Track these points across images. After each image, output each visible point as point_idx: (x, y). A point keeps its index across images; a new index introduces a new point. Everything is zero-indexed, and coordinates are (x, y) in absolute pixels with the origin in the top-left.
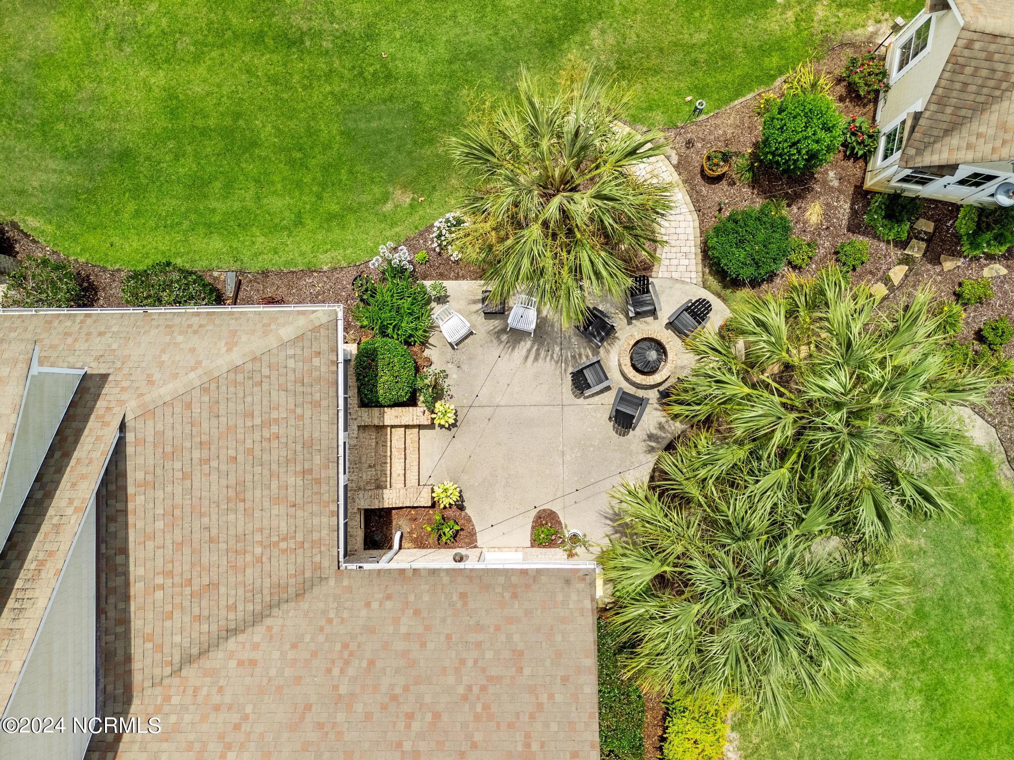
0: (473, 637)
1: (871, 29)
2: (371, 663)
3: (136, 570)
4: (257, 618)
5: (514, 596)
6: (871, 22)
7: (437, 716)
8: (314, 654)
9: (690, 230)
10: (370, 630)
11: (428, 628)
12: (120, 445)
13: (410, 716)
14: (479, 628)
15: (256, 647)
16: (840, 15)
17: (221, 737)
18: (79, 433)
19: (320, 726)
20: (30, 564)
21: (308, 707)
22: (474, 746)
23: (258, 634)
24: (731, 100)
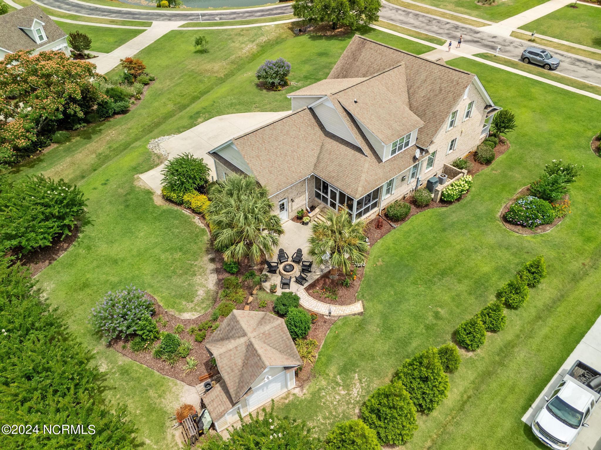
0: (281, 172)
1: (304, 391)
2: (294, 159)
3: (343, 146)
4: (318, 157)
5: (279, 184)
6: (307, 393)
7: (277, 156)
8: (304, 156)
9: (305, 304)
10: (298, 165)
11: (289, 170)
12: (363, 154)
13: (281, 154)
14: (281, 175)
15: (314, 153)
16: (317, 387)
17: (307, 138)
18: (371, 151)
19: (294, 146)
20: (354, 127)
21: (298, 148)
22: (268, 154)
23: (316, 155)
24: (325, 341)
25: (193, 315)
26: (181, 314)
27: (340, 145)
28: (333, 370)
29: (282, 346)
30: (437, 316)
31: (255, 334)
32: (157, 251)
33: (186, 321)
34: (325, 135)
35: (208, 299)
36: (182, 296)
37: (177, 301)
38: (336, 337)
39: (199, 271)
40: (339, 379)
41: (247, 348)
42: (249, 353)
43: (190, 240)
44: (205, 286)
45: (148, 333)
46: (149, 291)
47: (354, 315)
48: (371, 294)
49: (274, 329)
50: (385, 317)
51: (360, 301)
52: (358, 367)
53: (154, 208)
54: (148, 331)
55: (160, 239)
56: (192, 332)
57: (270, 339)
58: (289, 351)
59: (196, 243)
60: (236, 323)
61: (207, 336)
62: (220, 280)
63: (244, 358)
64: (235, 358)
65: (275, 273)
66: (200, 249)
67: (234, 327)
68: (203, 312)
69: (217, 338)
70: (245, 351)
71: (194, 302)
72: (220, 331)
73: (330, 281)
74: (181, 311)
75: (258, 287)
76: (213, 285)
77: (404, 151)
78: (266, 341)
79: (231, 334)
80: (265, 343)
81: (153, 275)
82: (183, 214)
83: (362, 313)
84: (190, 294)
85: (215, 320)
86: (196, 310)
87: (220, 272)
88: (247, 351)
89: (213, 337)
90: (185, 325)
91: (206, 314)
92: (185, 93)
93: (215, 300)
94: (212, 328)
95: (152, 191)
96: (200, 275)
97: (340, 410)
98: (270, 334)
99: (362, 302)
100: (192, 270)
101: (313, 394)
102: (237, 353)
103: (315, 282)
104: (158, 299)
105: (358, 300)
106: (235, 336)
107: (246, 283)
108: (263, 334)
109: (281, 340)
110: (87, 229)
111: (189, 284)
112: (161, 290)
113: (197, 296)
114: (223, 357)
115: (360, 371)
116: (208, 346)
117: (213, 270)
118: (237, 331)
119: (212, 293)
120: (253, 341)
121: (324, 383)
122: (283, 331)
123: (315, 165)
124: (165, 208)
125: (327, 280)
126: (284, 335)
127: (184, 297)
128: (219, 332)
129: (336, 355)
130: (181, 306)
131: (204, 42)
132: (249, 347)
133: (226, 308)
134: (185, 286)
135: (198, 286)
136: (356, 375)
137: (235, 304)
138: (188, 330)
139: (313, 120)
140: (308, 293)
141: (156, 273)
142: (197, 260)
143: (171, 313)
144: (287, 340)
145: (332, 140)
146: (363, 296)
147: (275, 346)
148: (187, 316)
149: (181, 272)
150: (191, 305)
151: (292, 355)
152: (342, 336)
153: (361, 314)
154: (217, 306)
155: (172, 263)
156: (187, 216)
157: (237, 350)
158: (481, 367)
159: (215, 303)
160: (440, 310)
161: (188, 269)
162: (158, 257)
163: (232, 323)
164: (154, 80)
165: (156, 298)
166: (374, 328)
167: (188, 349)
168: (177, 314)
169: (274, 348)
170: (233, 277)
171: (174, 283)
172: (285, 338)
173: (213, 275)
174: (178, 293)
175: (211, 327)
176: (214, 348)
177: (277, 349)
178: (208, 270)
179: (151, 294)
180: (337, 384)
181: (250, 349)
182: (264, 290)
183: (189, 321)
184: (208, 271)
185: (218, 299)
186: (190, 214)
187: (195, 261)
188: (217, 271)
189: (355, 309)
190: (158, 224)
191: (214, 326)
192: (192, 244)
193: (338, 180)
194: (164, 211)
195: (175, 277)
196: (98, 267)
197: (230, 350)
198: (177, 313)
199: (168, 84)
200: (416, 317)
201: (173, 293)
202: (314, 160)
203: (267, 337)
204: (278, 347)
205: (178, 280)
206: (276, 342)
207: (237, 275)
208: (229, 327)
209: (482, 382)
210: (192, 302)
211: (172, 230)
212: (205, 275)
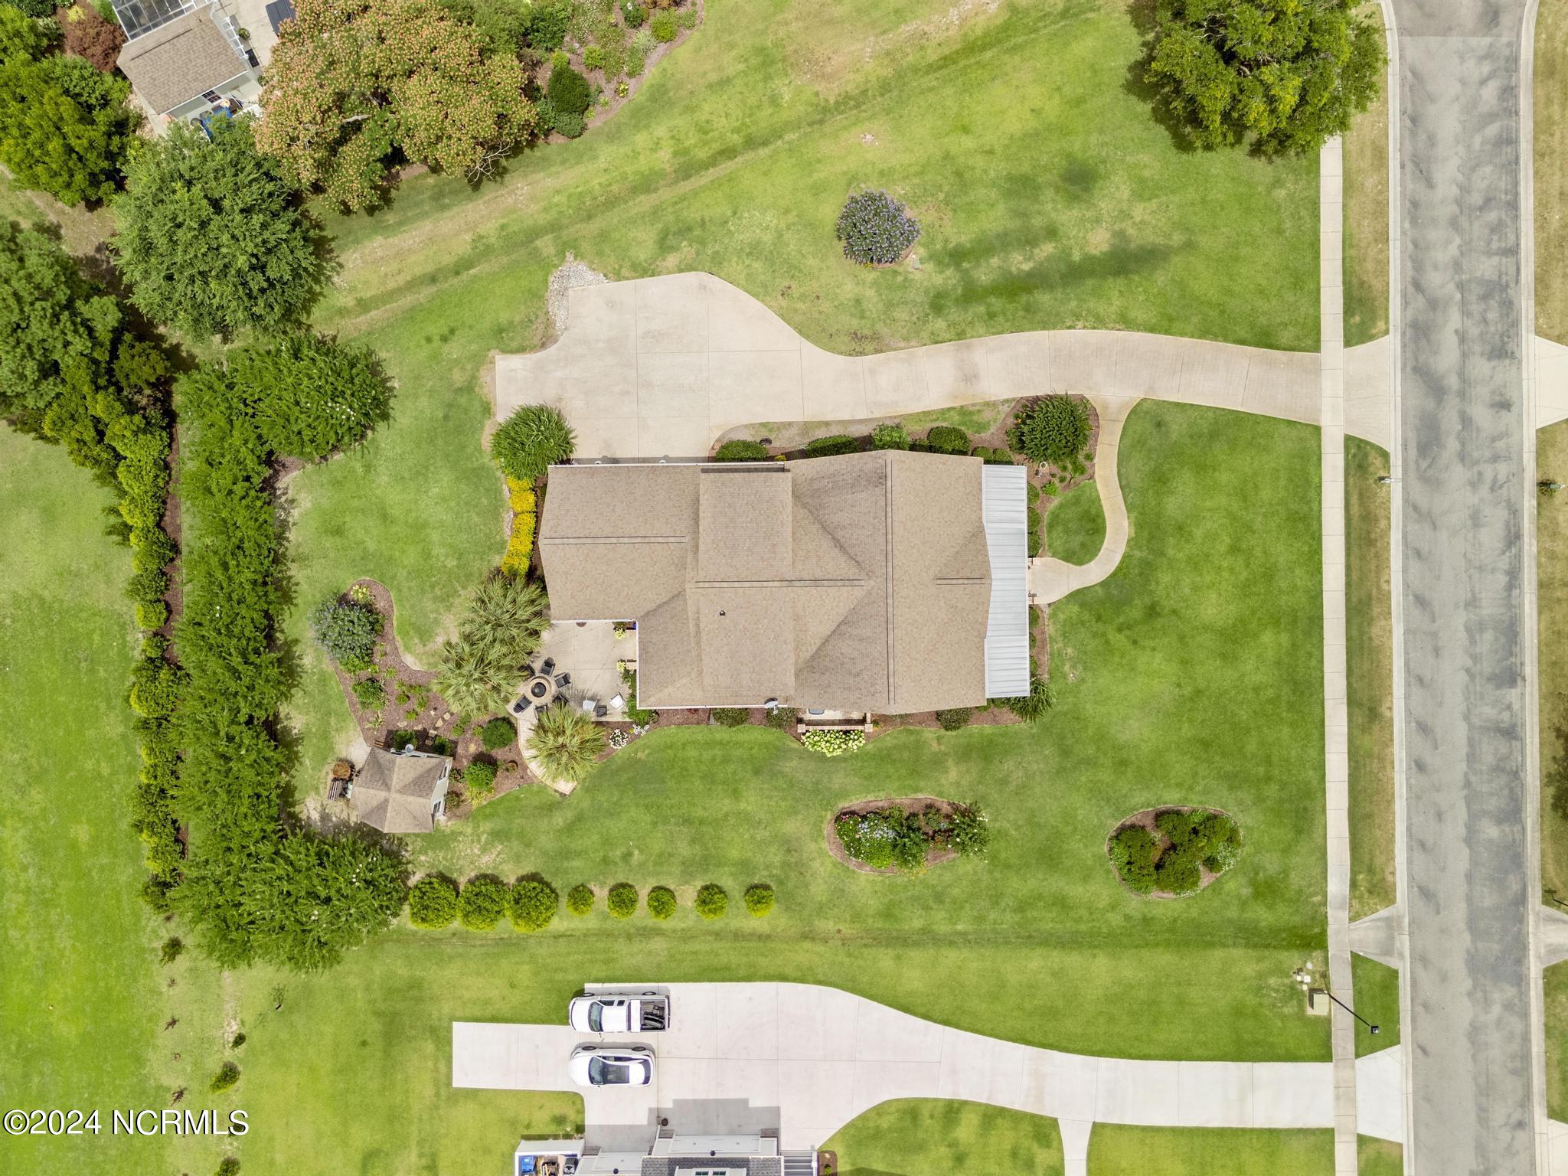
1: (449, 823)
4: (660, 606)
6: (449, 826)
16: (461, 829)
23: (658, 602)
24: (505, 795)
25: (415, 664)
26: (406, 654)
28: (486, 826)
30: (628, 856)
33: (404, 665)
36: (419, 630)
37: (412, 633)
38: (518, 799)
39: (457, 607)
40: (484, 838)
44: (449, 635)
46: (393, 594)
47: (557, 792)
48: (595, 784)
50: (580, 818)
52: (509, 841)
55: (449, 518)
68: (425, 667)
71: (426, 648)
74: (407, 648)
83: (565, 795)
84: (428, 634)
86: (421, 660)
90: (399, 671)
97: (461, 862)
99: (576, 785)
100: (452, 600)
101: (453, 833)
104: (396, 615)
105: (574, 781)
110: (381, 426)
111: (436, 619)
112: (403, 603)
113: (434, 641)
115: (506, 846)
121: (469, 830)
127: (420, 634)
129: (502, 815)
130: (411, 645)
135: (442, 628)
136: (500, 847)
138: (400, 679)
141: (414, 572)
143: (397, 643)
146: (585, 780)
148: (410, 660)
149: (439, 593)
150: (420, 651)
152: (523, 802)
153: (563, 795)
155: (439, 571)
158: (609, 925)
160: (636, 852)
161: (449, 596)
162: (430, 548)
165: (394, 612)
166: (559, 820)
168: (401, 649)
171: (423, 605)
174: (418, 624)
179: (393, 601)
180: (479, 841)
183: (407, 668)
187: (464, 588)
189: (563, 787)
190: (462, 487)
194: (482, 465)
195: (429, 596)
196: (363, 511)
200: (607, 842)
201: (413, 620)
209: (596, 935)
210: (425, 645)
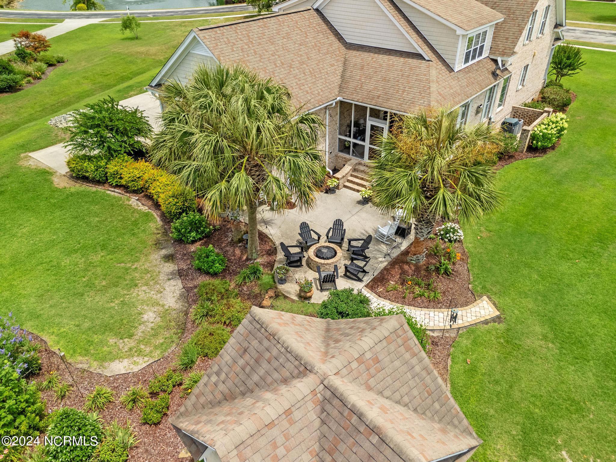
2: (304, 74)
4: (342, 76)
8: (321, 73)
10: (314, 83)
12: (424, 59)
13: (283, 64)
15: (336, 70)
17: (320, 47)
21: (308, 59)
23: (339, 72)
24: (452, 383)
25: (135, 363)
26: (106, 364)
27: (376, 55)
29: (415, 392)
31: (337, 363)
32: (54, 253)
33: (116, 378)
34: (347, 48)
35: (168, 328)
36: (106, 328)
37: (96, 338)
38: (472, 371)
39: (142, 278)
41: (323, 410)
42: (334, 426)
43: (123, 231)
44: (158, 304)
45: (10, 417)
46: (29, 326)
47: (486, 322)
48: (498, 282)
49: (384, 343)
50: (549, 320)
51: (485, 297)
52: (557, 432)
53: (54, 191)
54: (10, 411)
55: (61, 235)
56: (134, 401)
57: (380, 375)
58: (437, 405)
59: (133, 234)
60: (266, 343)
61: (173, 408)
62: (188, 290)
63: (316, 447)
64: (288, 451)
65: (301, 266)
66: (143, 242)
67: (261, 355)
68: (157, 355)
69: (210, 397)
70: (317, 423)
71: (136, 337)
72: (218, 374)
73: (413, 268)
74: (104, 359)
75: (271, 293)
76: (174, 300)
77: (478, 62)
78: (372, 382)
79: (256, 378)
80: (369, 388)
81: (43, 295)
82: (109, 196)
83: (498, 317)
84: (125, 322)
85: (187, 367)
86: (140, 353)
87: (187, 275)
88: (323, 422)
89: (197, 397)
90: (115, 387)
91: (166, 358)
92: (108, 73)
93: (183, 329)
94: (183, 387)
95: (51, 171)
96: (147, 284)
98: (377, 361)
99: (489, 298)
100: (128, 277)
102: (293, 431)
103: (381, 273)
104: (51, 341)
105: (480, 296)
106: (269, 380)
107: (245, 288)
108: (360, 360)
109: (409, 375)
111: (123, 303)
112: (57, 320)
113: (143, 323)
114: (248, 452)
115: (566, 443)
116: (185, 425)
117: (172, 273)
118: (276, 364)
119: (174, 314)
120: (338, 382)
122: (408, 349)
123: (340, 87)
124: (73, 190)
125: (406, 267)
126: (414, 361)
127: (111, 330)
128: (214, 378)
129: (492, 412)
130: (105, 349)
131: (133, 25)
132: (328, 407)
133: (212, 338)
134: (113, 308)
135: (142, 304)
136: (564, 453)
137: (229, 329)
138: (121, 399)
139: (324, 26)
140: (376, 293)
141: (48, 291)
142: (137, 261)
143: (80, 366)
144: (424, 373)
145: (360, 53)
146: (484, 287)
147: (397, 396)
148: (119, 367)
149: (104, 283)
150: (130, 343)
151: (447, 419)
152: (483, 368)
153: (497, 319)
154: (190, 338)
155: (86, 270)
156: (115, 198)
157: (292, 423)
159: (183, 333)
161: (120, 277)
162: (55, 263)
163: (255, 343)
164: (63, 62)
165: (45, 337)
166: (539, 344)
167: (125, 448)
168: (94, 367)
169: (398, 402)
170: (216, 282)
171: (89, 305)
172: (417, 369)
173: (172, 282)
174: (98, 322)
175: (181, 384)
176: (209, 427)
177: (406, 405)
178: (162, 275)
179: (35, 332)
181: (335, 413)
182: (286, 297)
183: (125, 377)
184: (162, 277)
185: (189, 325)
186: (120, 196)
187: (133, 262)
188: (181, 274)
189: (483, 312)
190: (58, 213)
191: (187, 382)
192: (126, 237)
193: (388, 100)
194: (72, 194)
195: (92, 293)
197: (271, 425)
198: (95, 364)
199: (83, 64)
201: (87, 325)
202: (337, 80)
203: (372, 371)
204: (406, 399)
205: (97, 299)
206: (397, 384)
207: (224, 277)
208: (247, 357)
210: (131, 336)
211: (87, 219)
212: (156, 283)
